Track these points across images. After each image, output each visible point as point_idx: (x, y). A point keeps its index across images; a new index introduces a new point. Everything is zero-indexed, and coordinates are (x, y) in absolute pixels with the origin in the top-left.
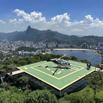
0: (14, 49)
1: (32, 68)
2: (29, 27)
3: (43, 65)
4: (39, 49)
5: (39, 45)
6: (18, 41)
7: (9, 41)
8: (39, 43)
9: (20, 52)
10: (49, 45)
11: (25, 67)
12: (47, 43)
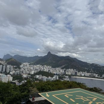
0: (32, 73)
1: (53, 95)
2: (49, 53)
3: (65, 94)
4: (56, 74)
5: (56, 71)
6: (38, 65)
7: (29, 65)
8: (57, 68)
9: (38, 76)
10: (67, 71)
11: (47, 94)
12: (65, 69)
